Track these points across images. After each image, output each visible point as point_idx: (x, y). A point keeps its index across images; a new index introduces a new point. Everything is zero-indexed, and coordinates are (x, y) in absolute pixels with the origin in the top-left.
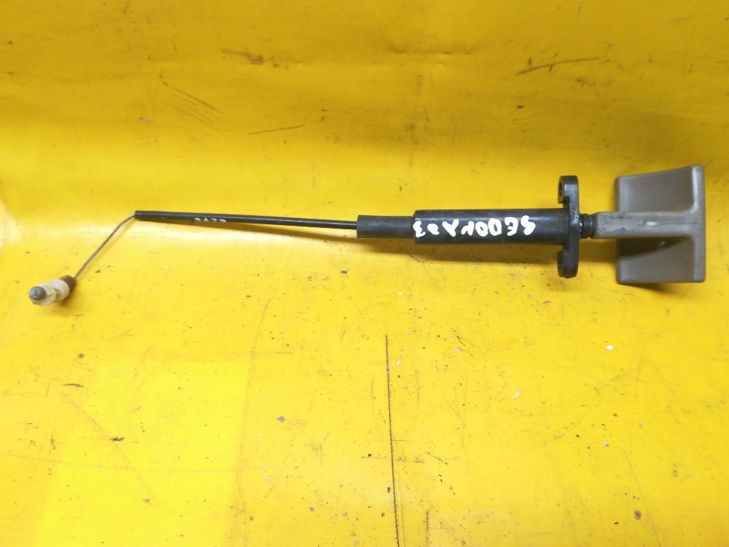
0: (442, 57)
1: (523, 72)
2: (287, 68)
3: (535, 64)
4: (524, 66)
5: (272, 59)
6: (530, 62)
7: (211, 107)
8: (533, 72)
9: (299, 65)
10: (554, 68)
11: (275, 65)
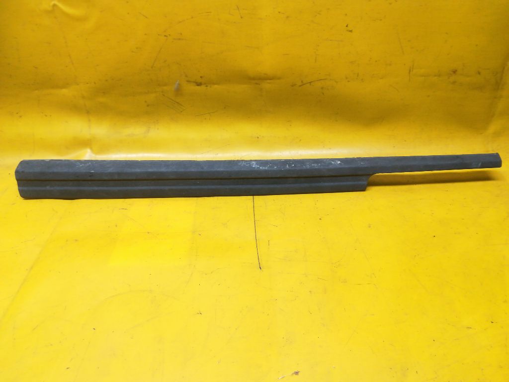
0: (269, 81)
1: (300, 86)
2: (211, 87)
3: (304, 82)
4: (299, 83)
5: (205, 84)
6: (302, 82)
7: (182, 105)
8: (304, 86)
9: (216, 86)
10: (312, 83)
11: (207, 86)
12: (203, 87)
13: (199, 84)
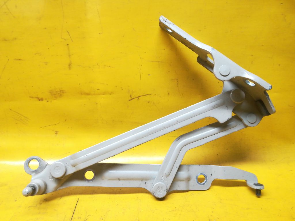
1: (130, 100)
2: (51, 102)
3: (133, 97)
5: (46, 99)
7: (27, 118)
8: (133, 100)
9: (55, 101)
10: (139, 98)
12: (44, 102)
13: (41, 100)
